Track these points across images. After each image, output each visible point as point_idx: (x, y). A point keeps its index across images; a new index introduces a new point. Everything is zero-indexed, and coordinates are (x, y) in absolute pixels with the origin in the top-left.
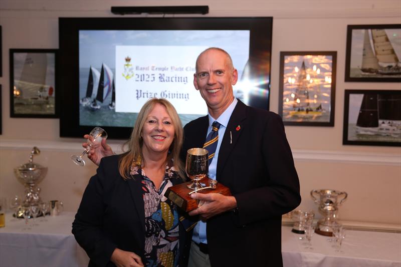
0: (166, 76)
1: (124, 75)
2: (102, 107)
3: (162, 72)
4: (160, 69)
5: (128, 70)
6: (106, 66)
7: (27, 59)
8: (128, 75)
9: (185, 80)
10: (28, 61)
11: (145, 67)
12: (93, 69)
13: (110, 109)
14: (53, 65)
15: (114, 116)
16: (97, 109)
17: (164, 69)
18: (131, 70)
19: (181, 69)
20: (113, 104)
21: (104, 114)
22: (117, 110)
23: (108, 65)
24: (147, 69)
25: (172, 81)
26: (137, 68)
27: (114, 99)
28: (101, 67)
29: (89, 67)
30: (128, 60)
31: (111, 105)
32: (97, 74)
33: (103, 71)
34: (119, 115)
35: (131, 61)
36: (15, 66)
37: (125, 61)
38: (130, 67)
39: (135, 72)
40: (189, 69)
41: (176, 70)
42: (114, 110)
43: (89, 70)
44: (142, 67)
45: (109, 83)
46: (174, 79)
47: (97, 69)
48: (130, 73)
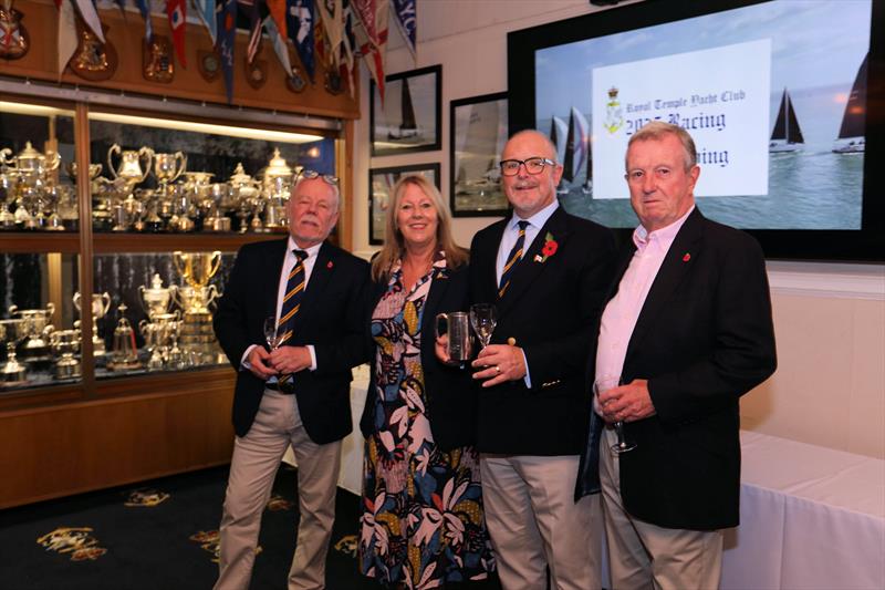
0: (681, 118)
1: (606, 126)
2: (571, 191)
3: (674, 111)
4: (670, 104)
5: (613, 114)
6: (577, 112)
7: (473, 115)
8: (613, 125)
9: (721, 122)
10: (474, 118)
11: (644, 104)
12: (557, 119)
13: (584, 194)
14: (506, 120)
15: (591, 207)
16: (564, 195)
17: (678, 104)
18: (618, 113)
19: (712, 99)
20: (589, 183)
21: (575, 204)
22: (595, 197)
23: (579, 109)
24: (646, 107)
25: (694, 127)
26: (629, 109)
27: (589, 175)
28: (568, 115)
29: (550, 117)
30: (613, 94)
31: (586, 186)
32: (563, 128)
33: (572, 122)
34: (599, 206)
35: (619, 95)
36: (457, 129)
37: (607, 95)
38: (617, 108)
39: (627, 116)
40: (728, 95)
41: (703, 101)
42: (590, 195)
43: (550, 124)
44: (639, 104)
45: (581, 144)
46: (697, 123)
47: (563, 119)
48: (617, 120)
